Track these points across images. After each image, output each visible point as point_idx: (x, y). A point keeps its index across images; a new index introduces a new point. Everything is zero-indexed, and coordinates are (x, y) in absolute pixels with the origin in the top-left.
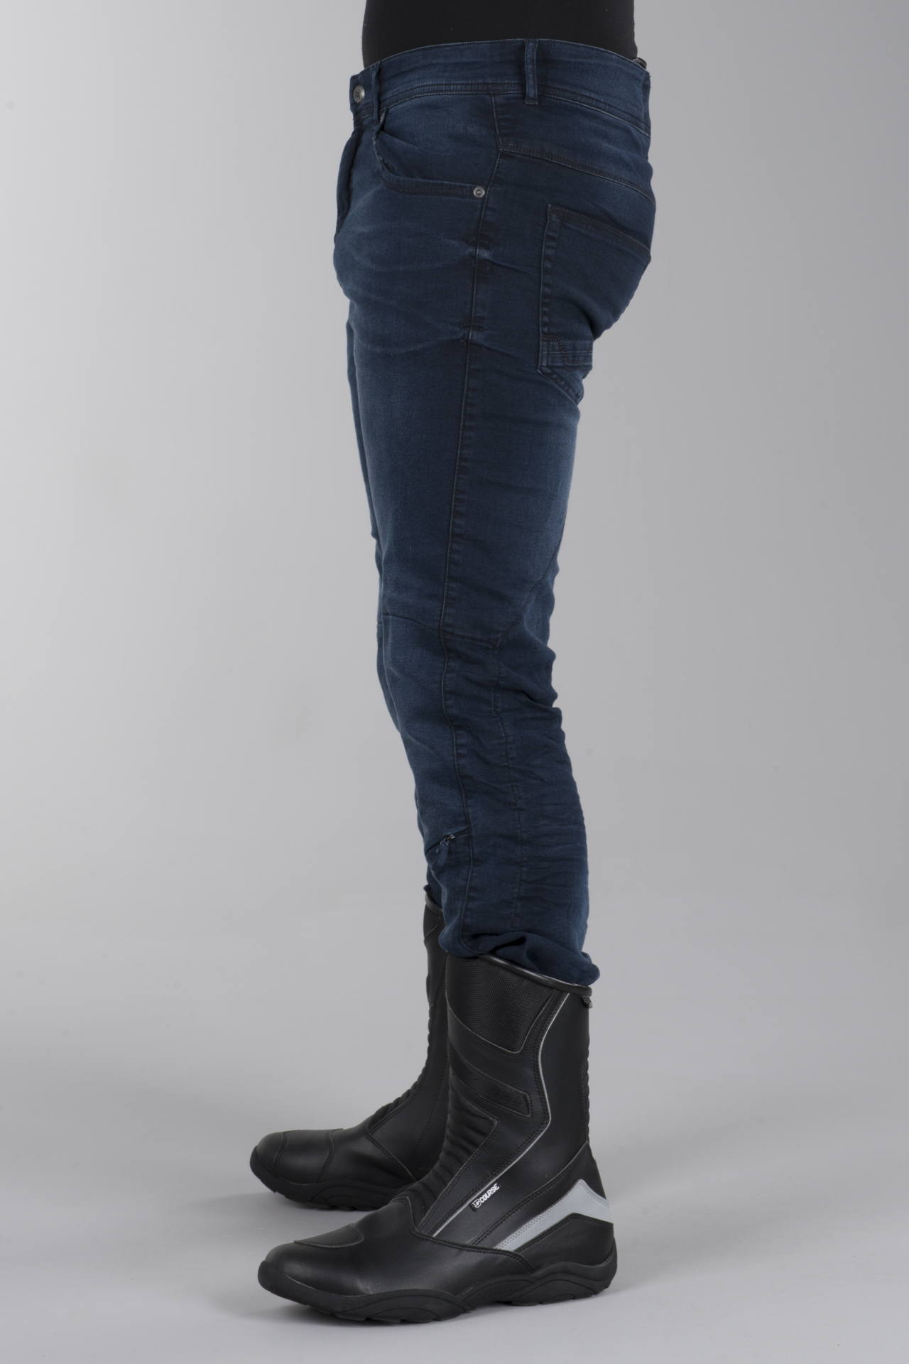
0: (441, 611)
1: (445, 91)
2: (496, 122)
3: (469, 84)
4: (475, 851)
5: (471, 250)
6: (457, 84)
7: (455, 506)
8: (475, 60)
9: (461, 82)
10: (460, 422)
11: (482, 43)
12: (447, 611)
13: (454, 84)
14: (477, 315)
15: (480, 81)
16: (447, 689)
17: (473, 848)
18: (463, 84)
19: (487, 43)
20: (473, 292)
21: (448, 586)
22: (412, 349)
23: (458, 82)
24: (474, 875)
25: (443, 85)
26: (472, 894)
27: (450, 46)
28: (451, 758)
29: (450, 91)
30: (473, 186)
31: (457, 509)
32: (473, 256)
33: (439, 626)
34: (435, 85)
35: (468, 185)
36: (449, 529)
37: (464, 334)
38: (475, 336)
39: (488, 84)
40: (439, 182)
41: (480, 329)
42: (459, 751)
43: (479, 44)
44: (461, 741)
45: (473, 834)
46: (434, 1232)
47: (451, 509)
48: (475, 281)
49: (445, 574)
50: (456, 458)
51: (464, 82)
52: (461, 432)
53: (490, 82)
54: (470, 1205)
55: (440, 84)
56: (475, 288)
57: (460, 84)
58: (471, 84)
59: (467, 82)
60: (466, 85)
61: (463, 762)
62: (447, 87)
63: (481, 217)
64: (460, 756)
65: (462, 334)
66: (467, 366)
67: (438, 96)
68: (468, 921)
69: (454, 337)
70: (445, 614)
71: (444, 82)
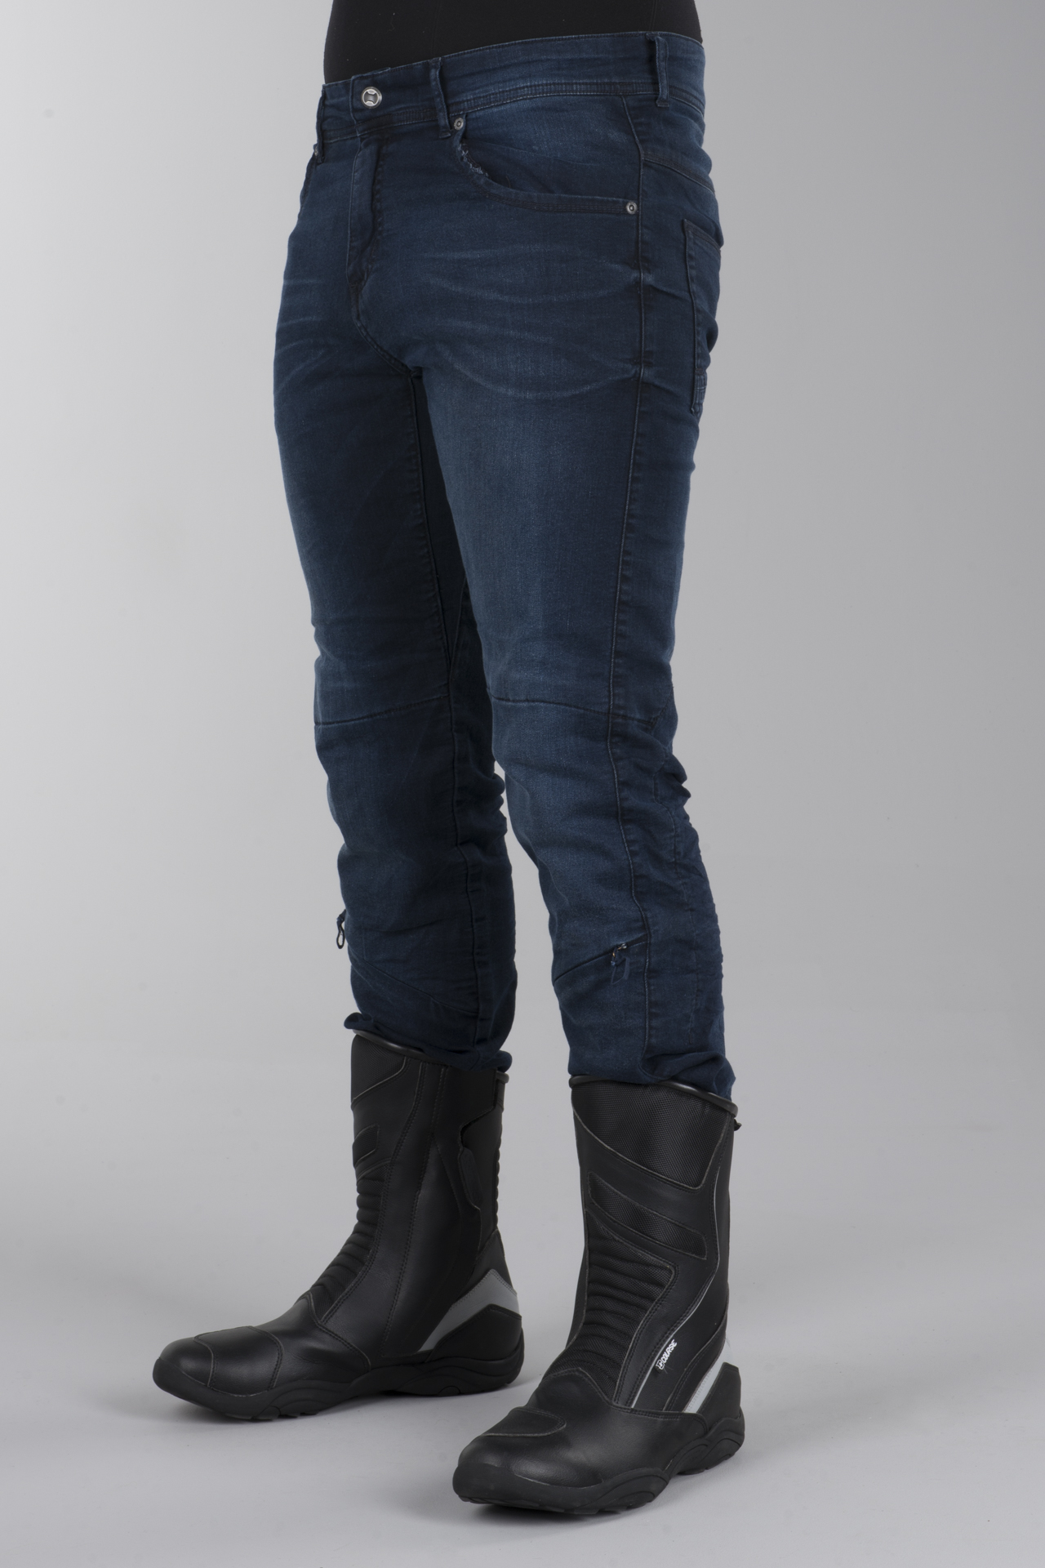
0: (609, 691)
1: (566, 91)
2: (632, 127)
3: (594, 84)
4: (653, 960)
5: (635, 274)
6: (580, 84)
7: (622, 569)
8: (596, 56)
9: (585, 81)
10: (629, 473)
11: (601, 36)
12: (616, 692)
13: (576, 83)
14: (647, 349)
15: (606, 80)
16: (621, 779)
17: (650, 958)
18: (586, 84)
19: (607, 36)
20: (641, 323)
21: (614, 663)
22: (577, 392)
23: (581, 81)
24: (652, 988)
25: (562, 84)
26: (654, 1010)
27: (563, 39)
28: (625, 856)
29: (573, 91)
30: (625, 200)
31: (624, 573)
32: (638, 282)
33: (609, 709)
34: (550, 84)
35: (621, 200)
36: (616, 597)
37: (636, 371)
38: (646, 373)
39: (615, 84)
40: (590, 197)
41: (649, 365)
42: (631, 848)
43: (598, 37)
44: (632, 837)
45: (653, 941)
46: (631, 1403)
47: (618, 573)
48: (643, 311)
49: (612, 649)
50: (624, 514)
51: (588, 81)
52: (629, 484)
53: (617, 81)
54: (655, 1369)
55: (558, 84)
56: (643, 319)
57: (583, 84)
58: (597, 84)
59: (592, 81)
60: (590, 84)
61: (637, 860)
62: (568, 88)
63: (638, 237)
64: (633, 854)
65: (633, 372)
66: (638, 408)
67: (557, 97)
68: (653, 1041)
69: (626, 376)
70: (614, 695)
71: (563, 81)
